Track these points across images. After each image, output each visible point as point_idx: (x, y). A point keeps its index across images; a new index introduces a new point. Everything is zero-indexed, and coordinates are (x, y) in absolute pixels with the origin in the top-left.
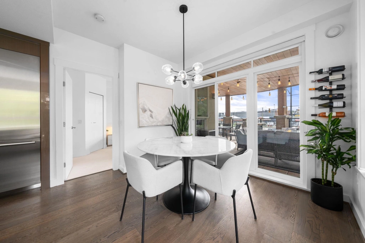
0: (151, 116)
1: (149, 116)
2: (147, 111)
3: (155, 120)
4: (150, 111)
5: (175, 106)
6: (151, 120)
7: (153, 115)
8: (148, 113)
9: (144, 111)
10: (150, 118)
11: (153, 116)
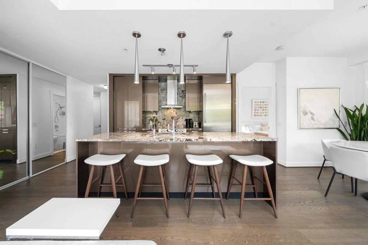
0: (313, 119)
1: (310, 119)
2: (308, 114)
3: (317, 122)
4: (311, 113)
5: (343, 106)
6: (313, 122)
7: (315, 117)
8: (309, 115)
9: (305, 114)
10: (311, 120)
11: (315, 119)
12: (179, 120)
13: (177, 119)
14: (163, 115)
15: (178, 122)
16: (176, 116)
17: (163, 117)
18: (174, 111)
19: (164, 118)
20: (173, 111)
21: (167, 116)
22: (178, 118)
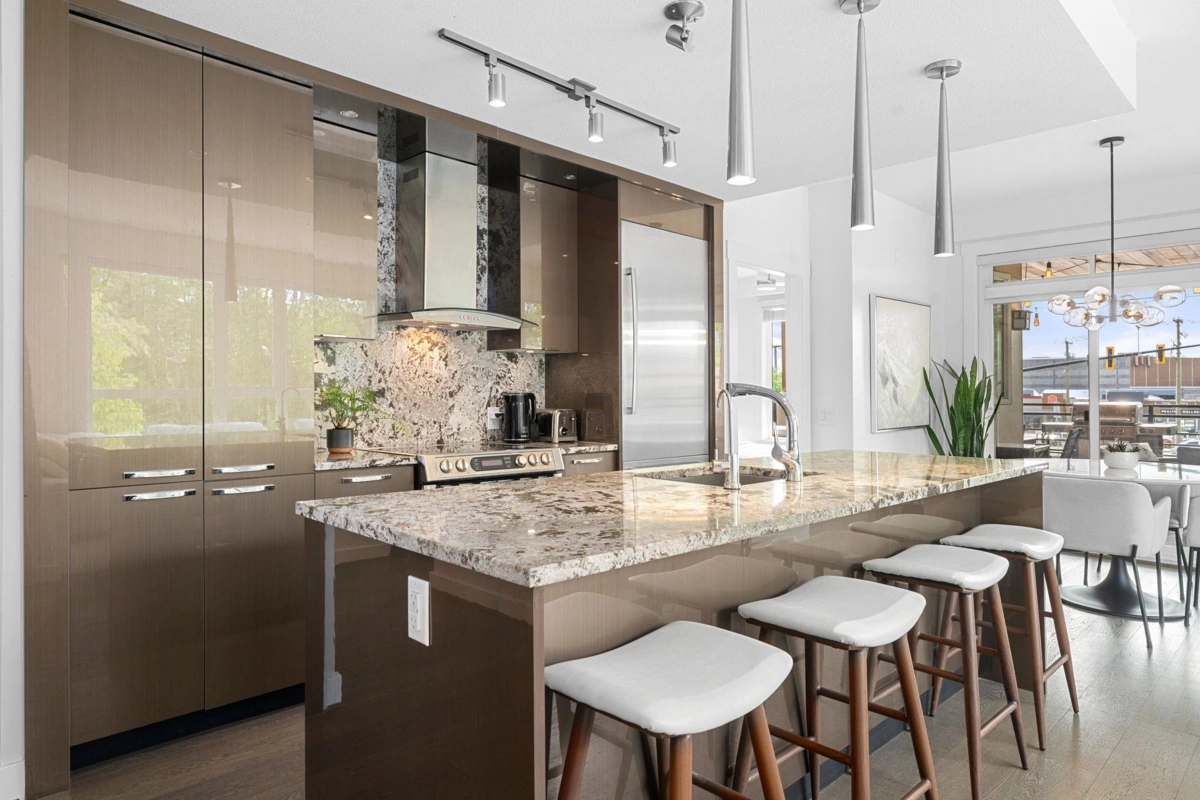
0: (895, 397)
1: (892, 398)
2: (890, 382)
3: (901, 409)
4: (894, 380)
6: (895, 408)
7: (899, 394)
8: (891, 387)
9: (885, 380)
10: (894, 402)
11: (898, 397)
12: (460, 397)
13: (451, 395)
14: (371, 366)
15: (456, 409)
16: (445, 374)
17: (374, 381)
18: (435, 345)
19: (375, 388)
20: (426, 344)
21: (395, 372)
22: (454, 388)
